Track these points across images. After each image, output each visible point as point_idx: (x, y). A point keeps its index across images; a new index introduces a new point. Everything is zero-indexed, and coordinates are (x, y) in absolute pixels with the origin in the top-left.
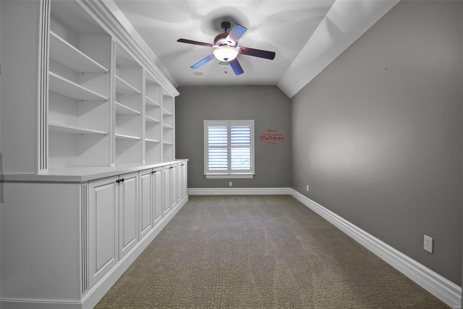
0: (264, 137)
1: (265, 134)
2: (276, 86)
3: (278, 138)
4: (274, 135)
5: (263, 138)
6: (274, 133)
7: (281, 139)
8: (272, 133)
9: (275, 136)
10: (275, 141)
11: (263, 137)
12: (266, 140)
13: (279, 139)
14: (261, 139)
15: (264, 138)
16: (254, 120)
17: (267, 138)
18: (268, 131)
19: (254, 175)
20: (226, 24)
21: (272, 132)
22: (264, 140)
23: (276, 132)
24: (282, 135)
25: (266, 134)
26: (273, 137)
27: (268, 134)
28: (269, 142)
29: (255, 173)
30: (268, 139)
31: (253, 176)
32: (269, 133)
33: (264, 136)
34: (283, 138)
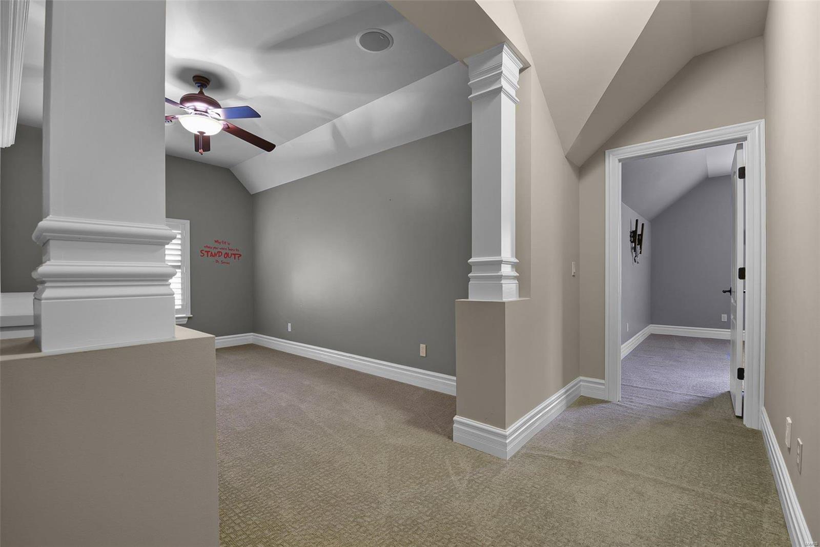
0: (208, 252)
1: (209, 247)
2: (229, 169)
3: (231, 254)
4: (226, 249)
5: (206, 254)
6: (226, 246)
7: (237, 256)
8: (222, 246)
9: (228, 251)
10: (228, 260)
11: (206, 251)
12: (211, 256)
13: (233, 256)
14: (202, 255)
15: (208, 254)
16: (189, 221)
17: (213, 254)
18: (215, 241)
19: (189, 318)
20: (205, 80)
21: (221, 243)
22: (208, 256)
23: (229, 244)
24: (238, 251)
25: (211, 246)
26: (224, 252)
27: (214, 248)
28: (217, 261)
29: (191, 314)
30: (215, 255)
31: (187, 319)
32: (216, 245)
33: (208, 250)
34: (241, 255)
